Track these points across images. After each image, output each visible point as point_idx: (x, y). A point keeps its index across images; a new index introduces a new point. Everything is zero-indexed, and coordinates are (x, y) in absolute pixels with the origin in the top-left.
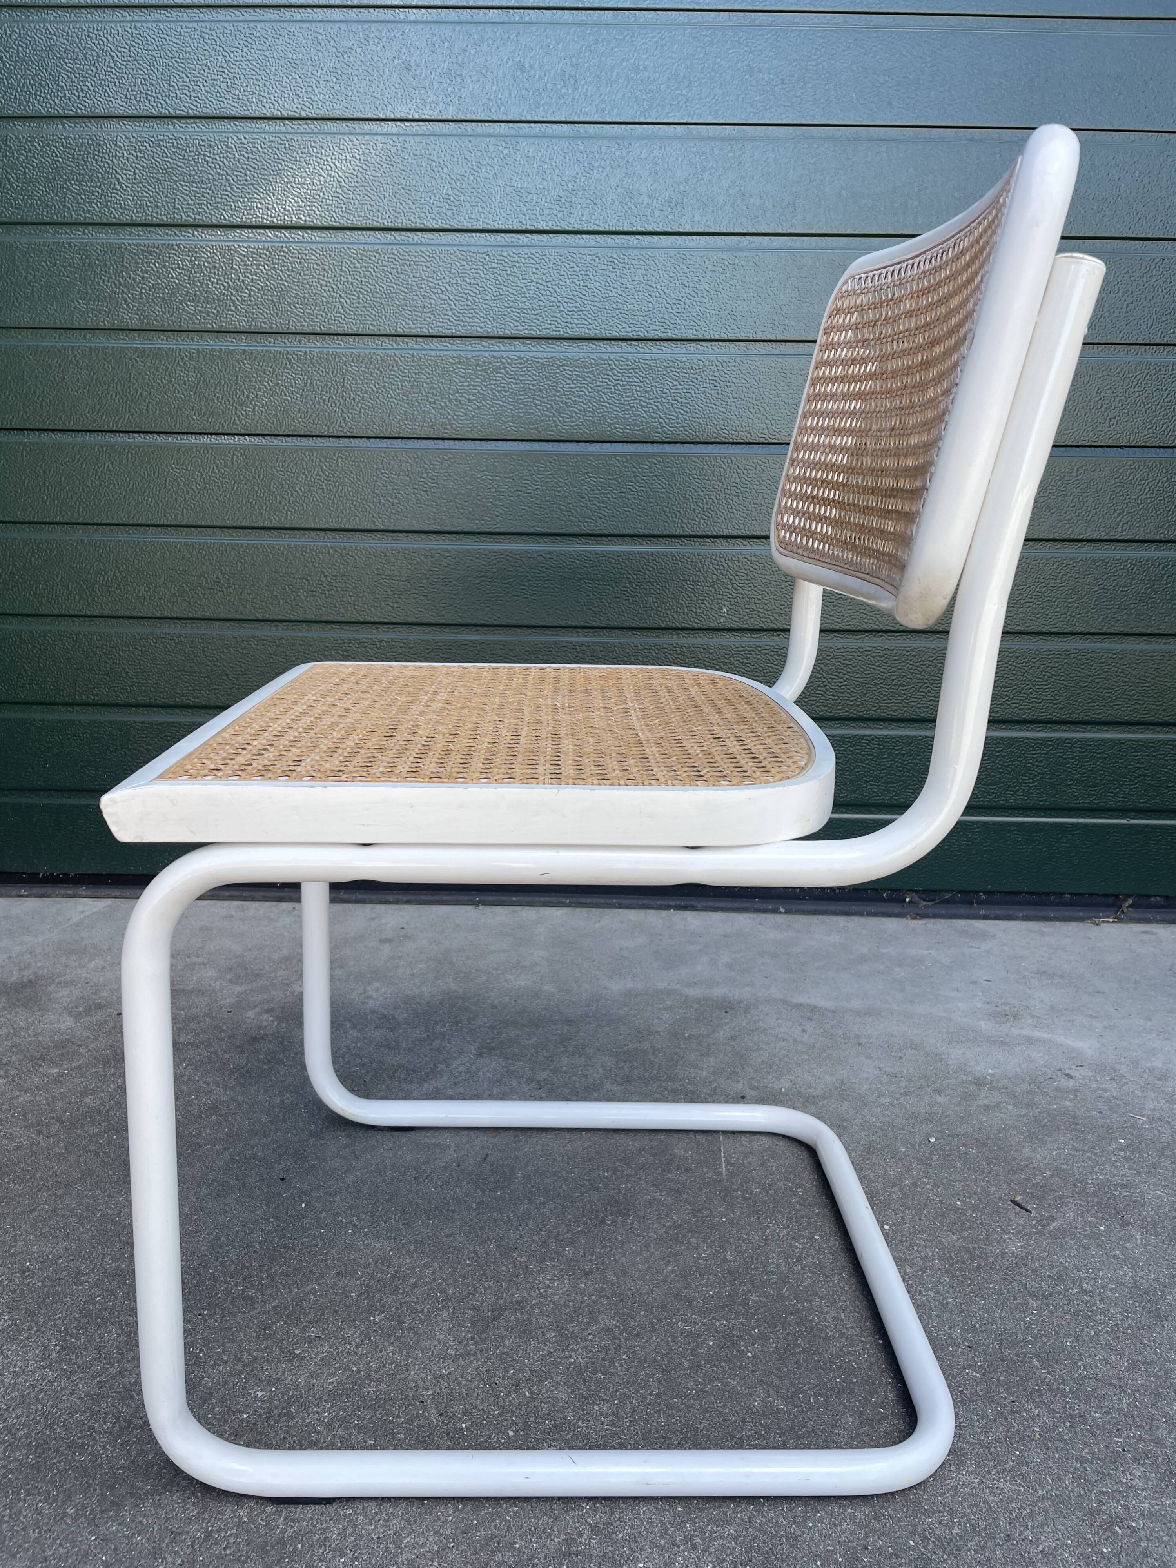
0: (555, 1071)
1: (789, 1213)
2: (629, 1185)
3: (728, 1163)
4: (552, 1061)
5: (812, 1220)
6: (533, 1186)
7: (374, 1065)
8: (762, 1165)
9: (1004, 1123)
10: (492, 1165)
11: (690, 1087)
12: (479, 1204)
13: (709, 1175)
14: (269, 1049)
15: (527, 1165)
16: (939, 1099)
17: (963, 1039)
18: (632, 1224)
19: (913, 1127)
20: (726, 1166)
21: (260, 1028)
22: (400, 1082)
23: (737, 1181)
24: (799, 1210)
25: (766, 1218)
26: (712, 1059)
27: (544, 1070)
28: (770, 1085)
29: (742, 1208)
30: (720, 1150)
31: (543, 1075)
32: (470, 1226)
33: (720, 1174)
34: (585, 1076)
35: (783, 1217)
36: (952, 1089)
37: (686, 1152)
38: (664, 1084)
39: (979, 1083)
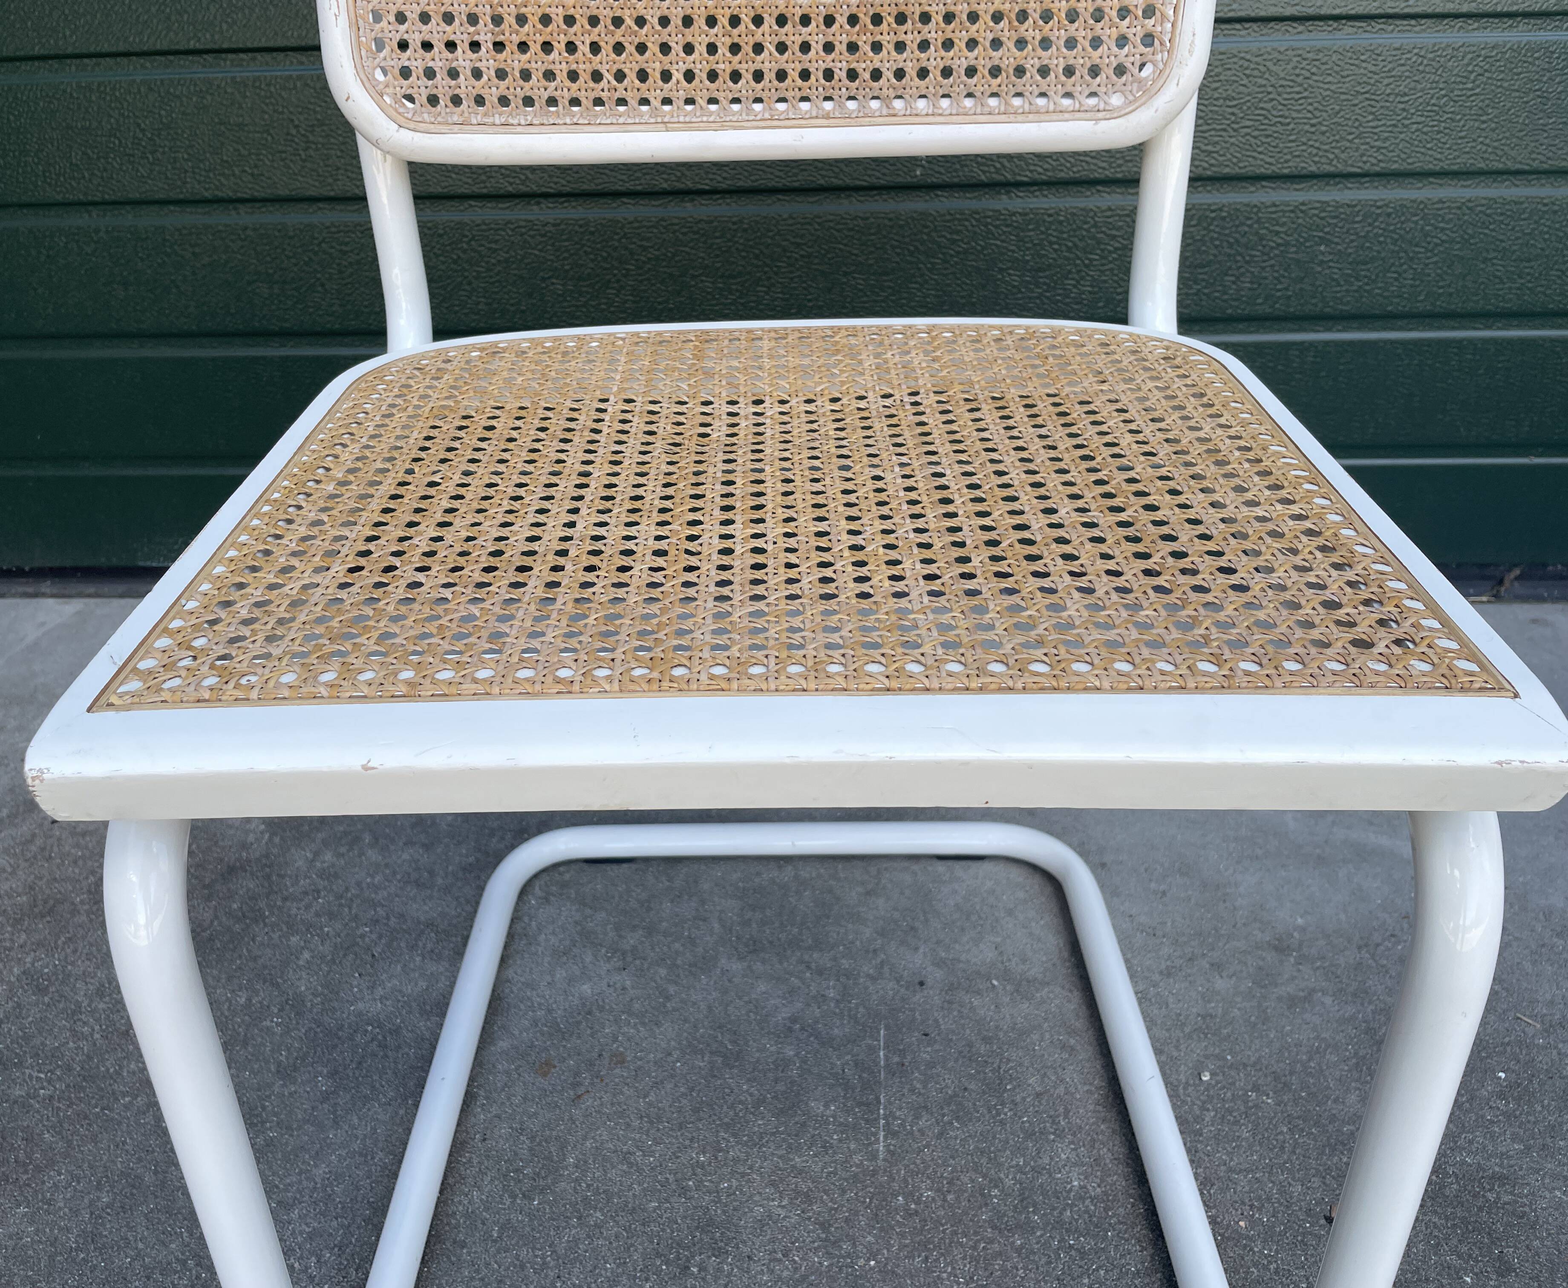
0: (650, 931)
1: (974, 1248)
2: (735, 1183)
3: (890, 1133)
4: (649, 909)
5: (1009, 1265)
6: (588, 1186)
7: (393, 920)
8: (941, 1134)
9: (1317, 1038)
10: (532, 1138)
11: (845, 963)
12: (502, 1228)
13: (857, 1158)
14: (248, 890)
15: (585, 1138)
16: (1220, 984)
17: (1259, 852)
18: (730, 1275)
19: (1177, 1048)
20: (885, 1137)
21: (244, 846)
22: (424, 958)
23: (899, 1171)
24: (991, 1241)
25: (937, 1260)
26: (881, 902)
27: (634, 928)
28: (963, 957)
29: (902, 1235)
30: (879, 1102)
31: (632, 939)
32: (482, 1279)
33: (874, 1156)
34: (692, 941)
35: (964, 1258)
36: (1240, 962)
37: (827, 1106)
38: (806, 957)
39: (1281, 947)
